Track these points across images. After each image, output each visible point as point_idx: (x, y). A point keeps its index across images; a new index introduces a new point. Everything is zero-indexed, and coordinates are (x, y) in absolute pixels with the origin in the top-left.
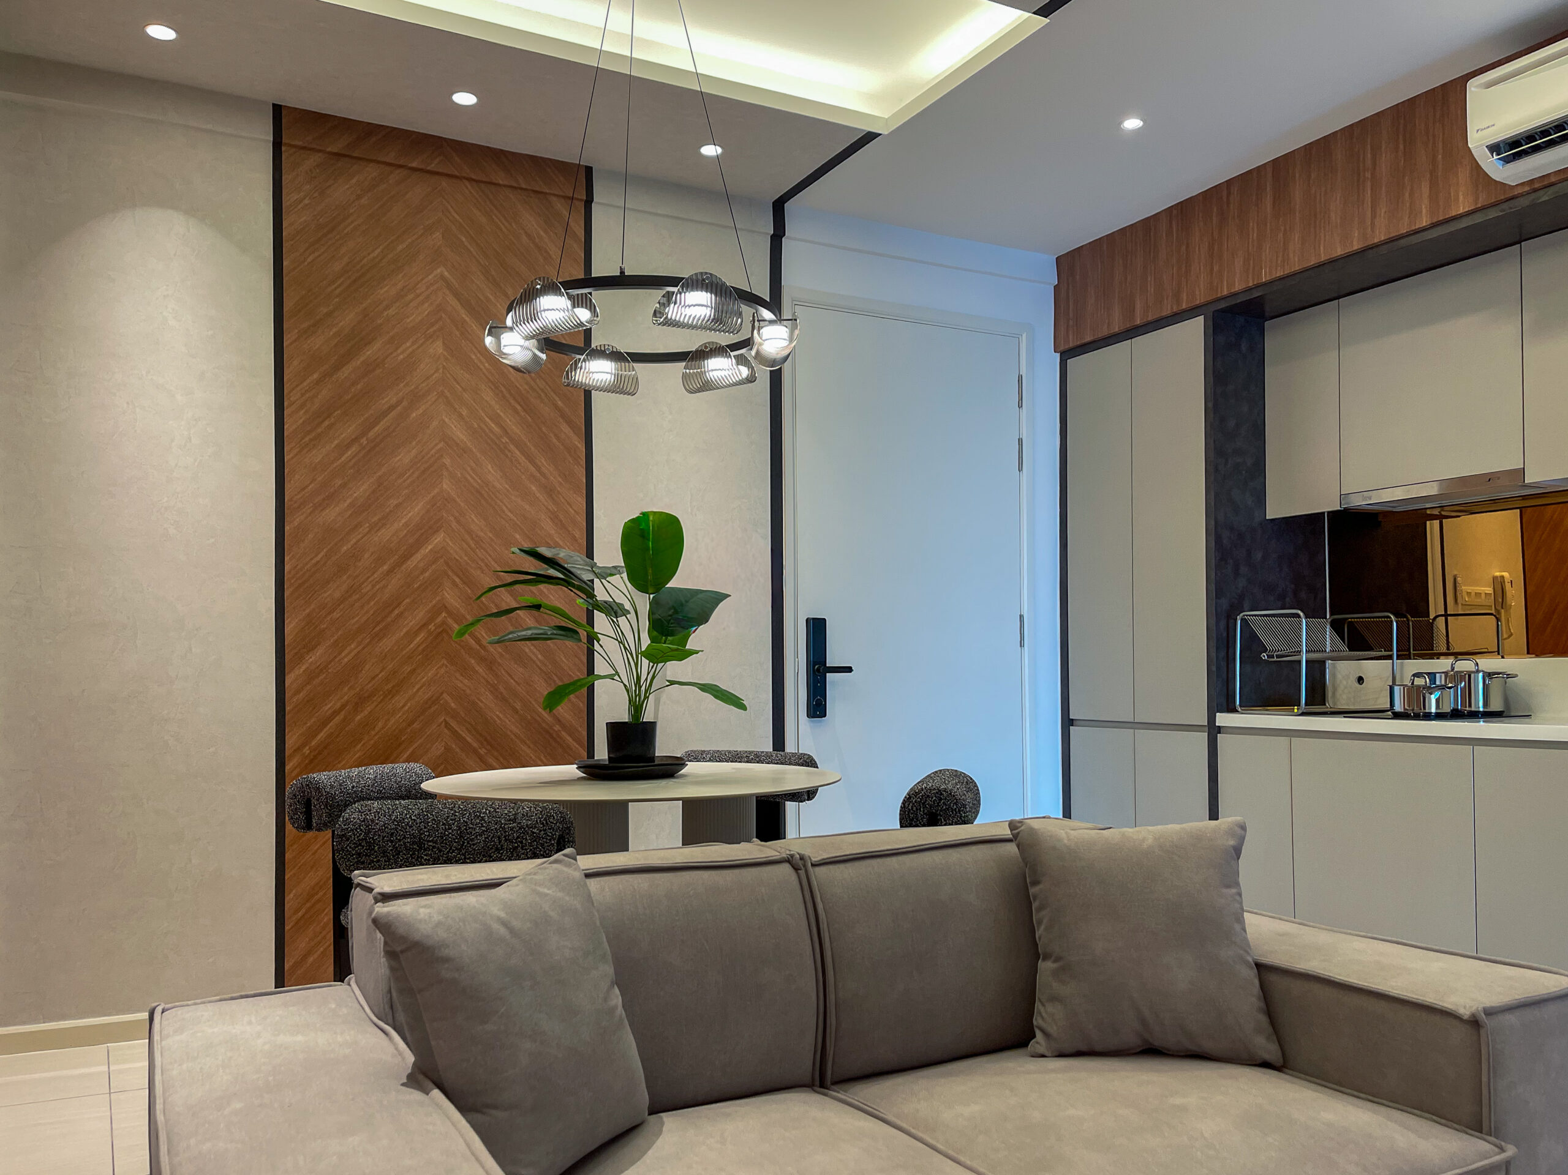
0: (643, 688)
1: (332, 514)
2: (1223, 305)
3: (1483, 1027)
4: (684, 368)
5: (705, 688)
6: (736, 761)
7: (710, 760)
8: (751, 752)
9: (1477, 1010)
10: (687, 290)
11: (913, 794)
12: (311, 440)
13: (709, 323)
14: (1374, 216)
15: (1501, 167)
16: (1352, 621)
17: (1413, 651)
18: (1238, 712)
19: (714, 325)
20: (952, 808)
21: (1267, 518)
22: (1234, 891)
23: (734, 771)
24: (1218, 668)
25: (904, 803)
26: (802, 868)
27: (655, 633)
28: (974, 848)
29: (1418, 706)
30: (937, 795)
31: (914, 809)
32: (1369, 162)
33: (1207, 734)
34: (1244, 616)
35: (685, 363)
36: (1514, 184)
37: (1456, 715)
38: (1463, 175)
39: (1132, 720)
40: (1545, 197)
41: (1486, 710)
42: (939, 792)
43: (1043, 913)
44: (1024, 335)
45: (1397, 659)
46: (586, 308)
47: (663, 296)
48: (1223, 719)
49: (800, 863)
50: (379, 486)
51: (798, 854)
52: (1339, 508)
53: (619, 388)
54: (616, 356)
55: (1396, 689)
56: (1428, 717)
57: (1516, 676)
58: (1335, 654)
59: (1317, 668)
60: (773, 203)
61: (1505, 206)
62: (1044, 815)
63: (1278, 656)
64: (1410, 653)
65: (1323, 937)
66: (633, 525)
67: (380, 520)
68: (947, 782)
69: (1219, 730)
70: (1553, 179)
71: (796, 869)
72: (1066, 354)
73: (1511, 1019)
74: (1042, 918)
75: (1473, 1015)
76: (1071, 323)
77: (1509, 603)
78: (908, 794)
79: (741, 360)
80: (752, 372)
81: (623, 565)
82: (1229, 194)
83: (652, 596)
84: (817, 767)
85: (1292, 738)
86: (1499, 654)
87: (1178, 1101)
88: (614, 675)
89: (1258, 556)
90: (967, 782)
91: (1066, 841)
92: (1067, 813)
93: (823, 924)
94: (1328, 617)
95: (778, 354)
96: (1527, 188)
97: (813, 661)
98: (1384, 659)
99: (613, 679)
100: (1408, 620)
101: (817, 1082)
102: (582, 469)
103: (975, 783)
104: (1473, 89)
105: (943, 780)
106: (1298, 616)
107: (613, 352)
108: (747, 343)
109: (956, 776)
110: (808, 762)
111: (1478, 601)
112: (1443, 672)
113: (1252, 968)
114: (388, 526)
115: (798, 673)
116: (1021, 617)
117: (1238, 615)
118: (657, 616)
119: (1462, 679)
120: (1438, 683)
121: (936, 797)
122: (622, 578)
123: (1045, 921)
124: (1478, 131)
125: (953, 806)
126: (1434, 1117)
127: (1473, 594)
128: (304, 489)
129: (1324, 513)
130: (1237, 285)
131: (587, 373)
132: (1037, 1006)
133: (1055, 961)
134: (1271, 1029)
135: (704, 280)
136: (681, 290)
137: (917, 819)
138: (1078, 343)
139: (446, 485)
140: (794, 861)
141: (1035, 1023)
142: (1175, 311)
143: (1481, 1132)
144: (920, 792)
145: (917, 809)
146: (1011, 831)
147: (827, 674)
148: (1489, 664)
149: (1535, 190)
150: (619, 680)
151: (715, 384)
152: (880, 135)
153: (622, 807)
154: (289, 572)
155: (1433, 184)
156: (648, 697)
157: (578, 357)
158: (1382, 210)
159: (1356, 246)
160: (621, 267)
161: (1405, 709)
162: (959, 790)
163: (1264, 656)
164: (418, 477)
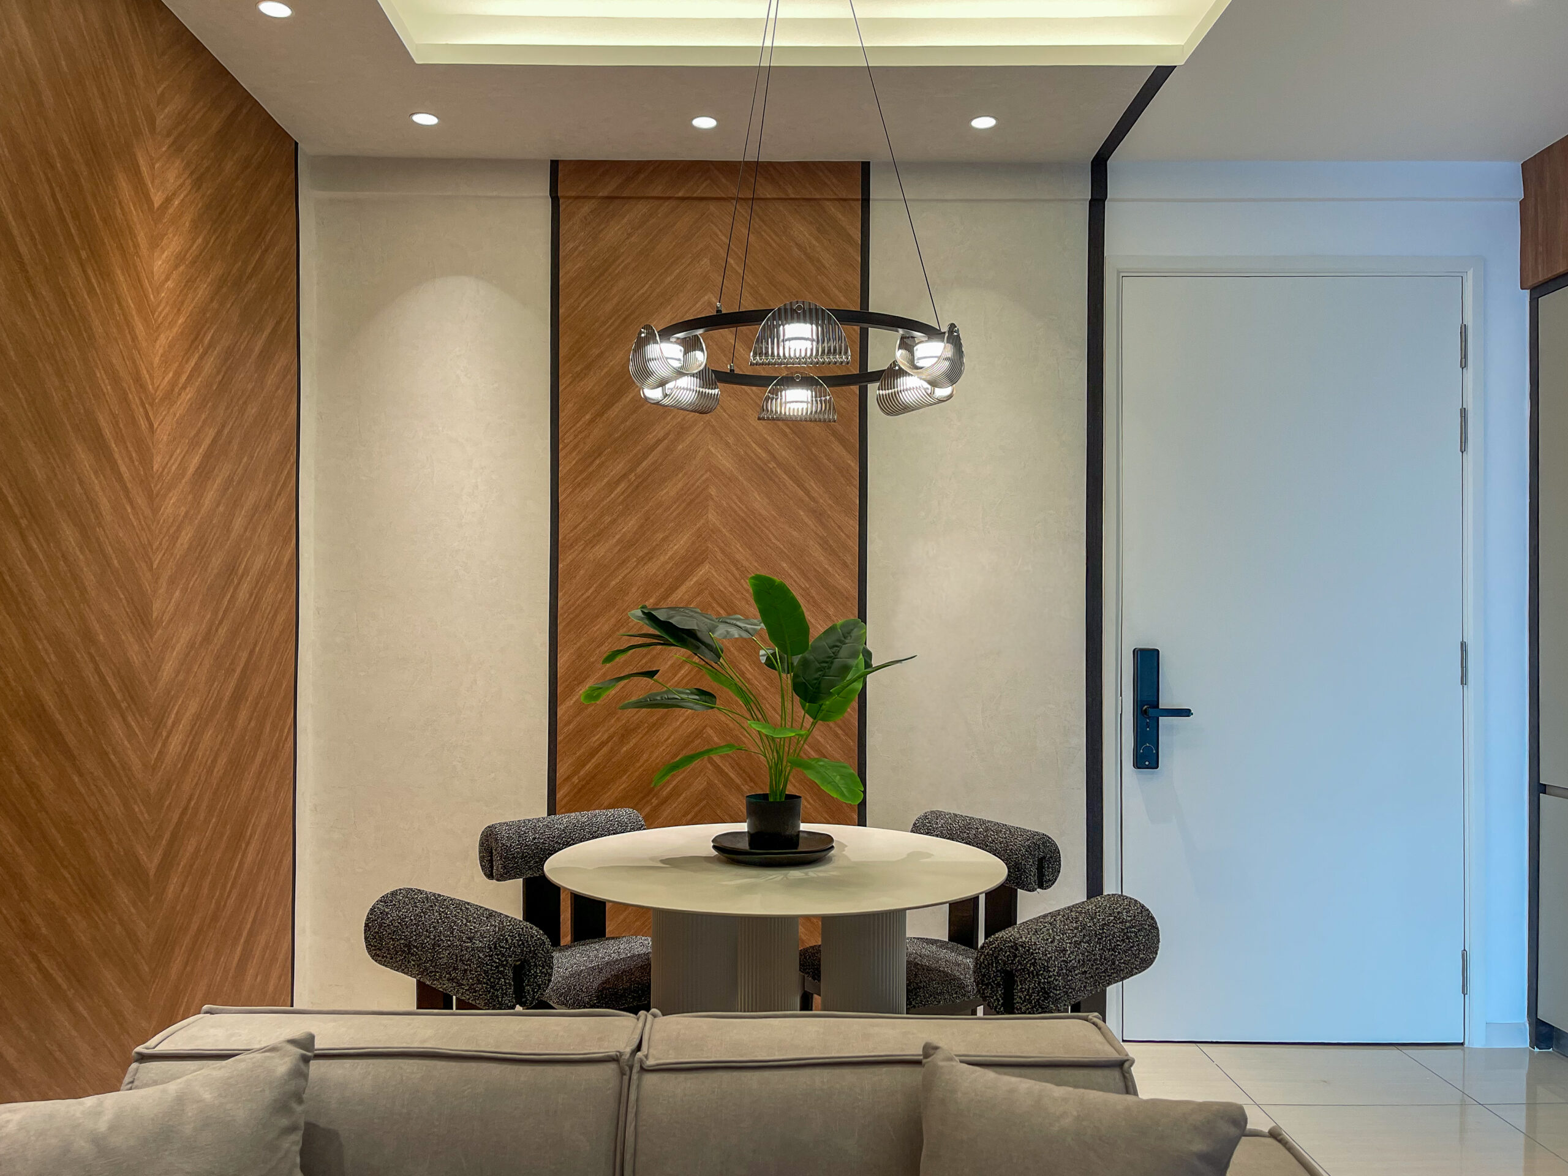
1: (600, 551)
12: (583, 479)
30: (1012, 950)
50: (646, 520)
67: (647, 554)
114: (654, 560)
121: (1010, 952)
128: (576, 527)
139: (712, 516)
154: (562, 608)
164: (684, 510)
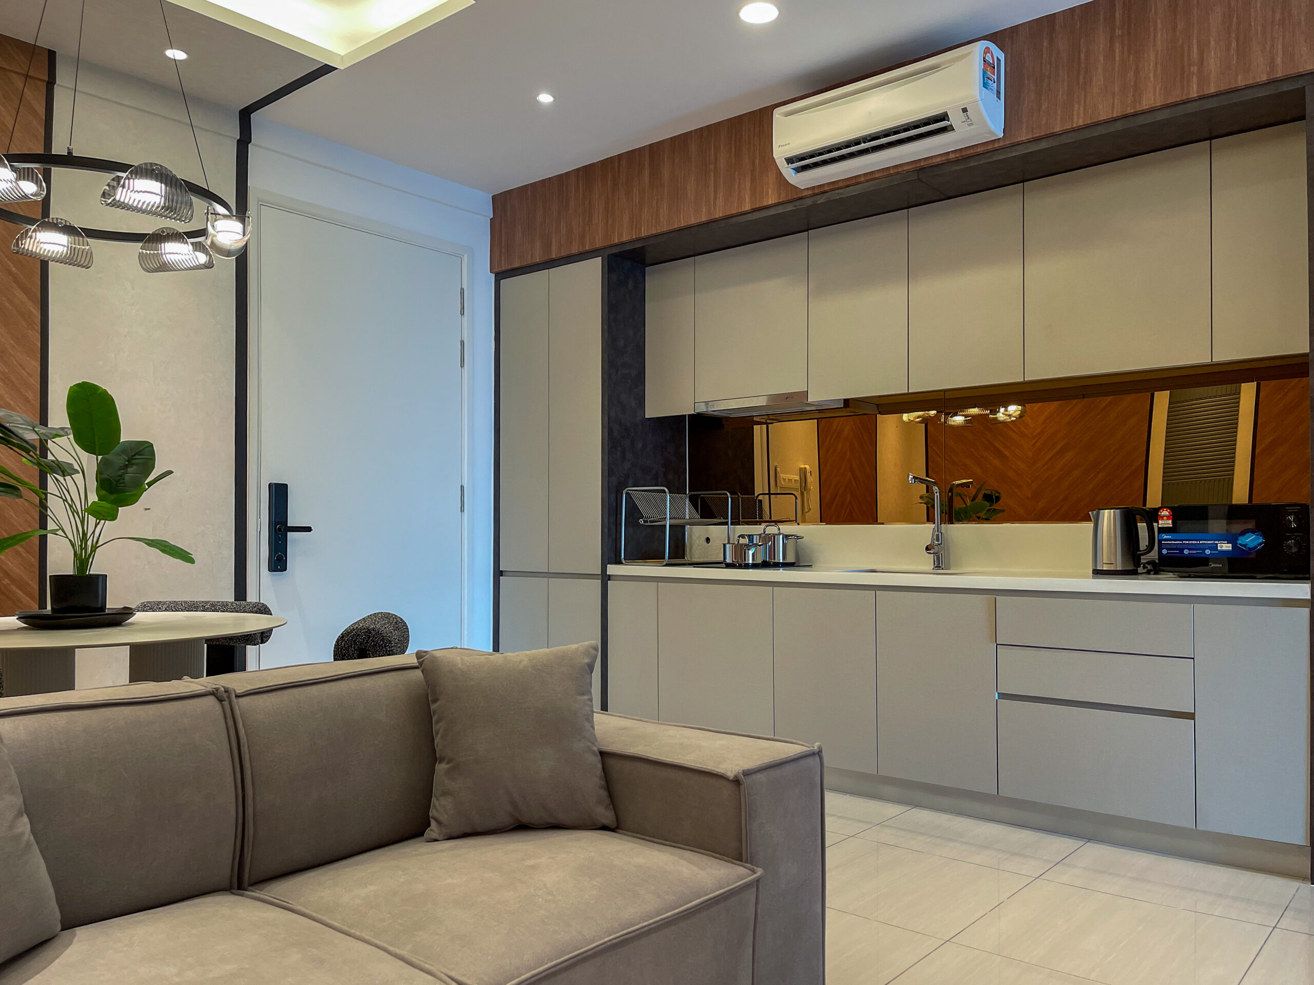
0: (89, 543)
2: (614, 251)
3: (742, 785)
4: (141, 249)
5: (151, 543)
6: (192, 611)
7: (166, 610)
8: (207, 602)
9: (738, 772)
10: (136, 176)
11: (345, 633)
13: (159, 209)
14: (715, 198)
15: (794, 175)
16: (703, 497)
17: (742, 519)
18: (623, 564)
19: (164, 212)
20: (379, 644)
21: (646, 417)
22: (586, 697)
23: (185, 618)
24: (609, 529)
25: (337, 641)
26: (227, 699)
27: (103, 492)
28: (386, 675)
29: (741, 558)
30: (366, 634)
31: (346, 646)
32: (713, 157)
33: (600, 581)
34: (628, 490)
35: (142, 244)
36: (803, 188)
37: (765, 565)
38: (771, 178)
39: (547, 571)
40: (821, 200)
41: (784, 562)
42: (369, 631)
43: (440, 724)
44: (466, 256)
45: (731, 525)
46: (32, 182)
47: (113, 180)
48: (612, 569)
49: (225, 695)
51: (223, 687)
52: (693, 413)
53: (71, 259)
54: (69, 230)
55: (728, 546)
56: (747, 566)
57: (802, 538)
58: (690, 521)
59: (678, 532)
60: (240, 111)
61: (797, 203)
62: (452, 647)
63: (651, 522)
64: (740, 520)
65: (650, 728)
66: (79, 389)
68: (376, 623)
69: (609, 577)
70: (826, 188)
71: (220, 700)
72: (500, 275)
73: (761, 777)
74: (439, 728)
75: (736, 776)
76: (503, 250)
77: (809, 487)
78: (342, 634)
79: (198, 247)
80: (210, 260)
81: (70, 427)
82: (619, 165)
83: (100, 457)
84: (271, 614)
85: (659, 583)
86: (796, 522)
87: (531, 862)
88: (57, 530)
89: (640, 445)
90: (396, 623)
91: (460, 666)
92: (496, 648)
93: (244, 746)
94: (687, 493)
95: (231, 245)
96: (810, 192)
97: (275, 522)
98: (722, 525)
99: (57, 534)
100: (739, 497)
101: (236, 886)
102: (36, 334)
103: (405, 623)
104: (777, 116)
105: (374, 621)
106: (664, 492)
107: (66, 225)
108: (203, 233)
109: (387, 618)
110: (263, 610)
111: (790, 485)
112: (757, 535)
113: (596, 756)
115: (260, 532)
116: (462, 487)
117: (624, 490)
118: (105, 476)
119: (770, 540)
120: (755, 542)
121: (365, 635)
122: (69, 439)
123: (441, 731)
124: (779, 146)
125: (380, 642)
126: (713, 854)
127: (787, 480)
129: (685, 415)
130: (624, 236)
131: (38, 242)
132: (433, 800)
133: (448, 763)
134: (608, 801)
135: (153, 170)
136: (130, 176)
137: (349, 655)
138: (509, 267)
140: (219, 694)
141: (430, 814)
142: (580, 251)
143: (742, 861)
144: (351, 631)
145: (348, 646)
146: (418, 659)
147: (288, 533)
148: (786, 529)
149: (815, 195)
150: (65, 536)
151: (172, 266)
152: (337, 69)
153: (67, 654)
155: (753, 180)
156: (95, 551)
157: (29, 227)
158: (721, 195)
159: (704, 219)
160: (68, 148)
161: (733, 561)
162: (387, 629)
163: (641, 521)
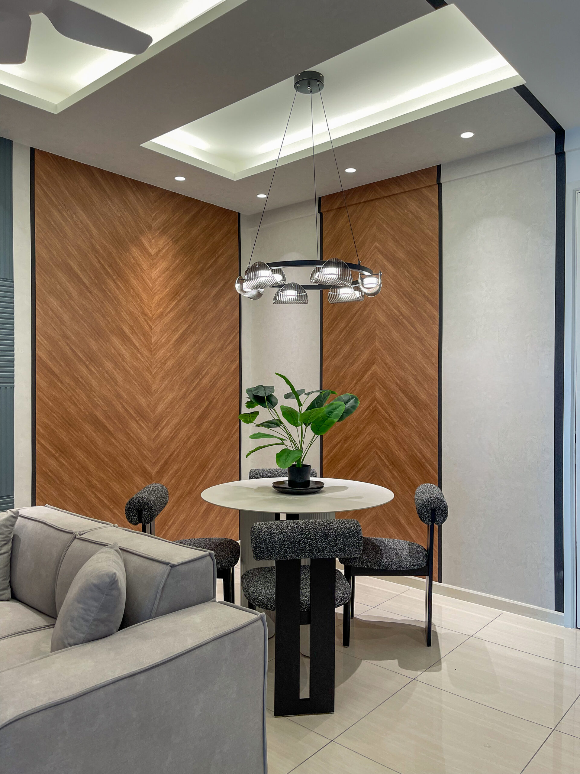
12: (331, 331)
50: (352, 347)
67: (353, 361)
114: (355, 364)
128: (328, 351)
139: (377, 343)
164: (366, 341)
